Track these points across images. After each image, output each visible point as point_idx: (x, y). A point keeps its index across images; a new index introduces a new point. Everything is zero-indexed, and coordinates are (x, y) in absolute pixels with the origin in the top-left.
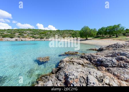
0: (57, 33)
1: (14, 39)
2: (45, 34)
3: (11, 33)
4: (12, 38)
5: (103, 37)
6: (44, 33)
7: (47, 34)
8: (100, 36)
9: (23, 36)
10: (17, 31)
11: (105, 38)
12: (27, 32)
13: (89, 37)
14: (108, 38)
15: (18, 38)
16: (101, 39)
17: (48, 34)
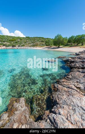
0: (27, 41)
2: (15, 42)
5: (72, 45)
6: (14, 40)
7: (17, 41)
8: (69, 44)
11: (73, 46)
13: (61, 45)
14: (76, 46)
16: (70, 47)
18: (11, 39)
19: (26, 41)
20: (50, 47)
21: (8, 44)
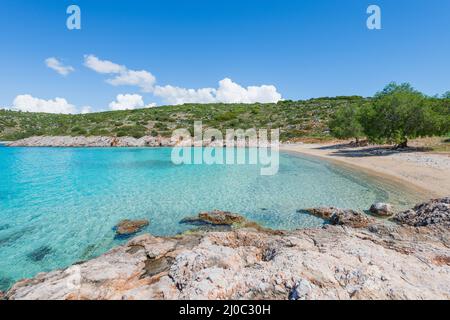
1: (141, 142)
2: (230, 122)
3: (138, 124)
4: (137, 136)
6: (228, 116)
7: (237, 120)
9: (166, 129)
10: (153, 116)
12: (178, 115)
15: (151, 138)
17: (241, 121)
20: (357, 144)
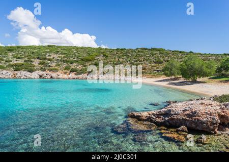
4: (31, 71)
9: (50, 66)
15: (42, 72)
18: (85, 55)
19: (117, 60)
20: (175, 79)
21: (80, 67)
